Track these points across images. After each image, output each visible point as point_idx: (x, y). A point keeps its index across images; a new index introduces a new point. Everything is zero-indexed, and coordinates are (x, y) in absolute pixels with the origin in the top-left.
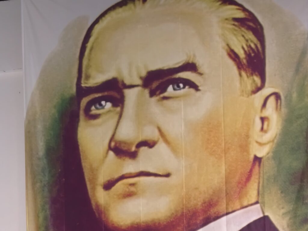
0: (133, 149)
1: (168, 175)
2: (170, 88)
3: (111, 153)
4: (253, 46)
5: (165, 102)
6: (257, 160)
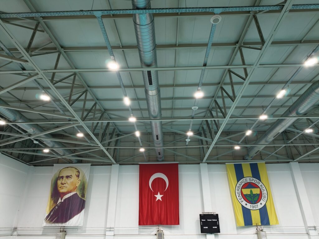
0: (63, 184)
1: (67, 187)
2: (69, 178)
3: (61, 184)
4: (78, 174)
6: (77, 187)
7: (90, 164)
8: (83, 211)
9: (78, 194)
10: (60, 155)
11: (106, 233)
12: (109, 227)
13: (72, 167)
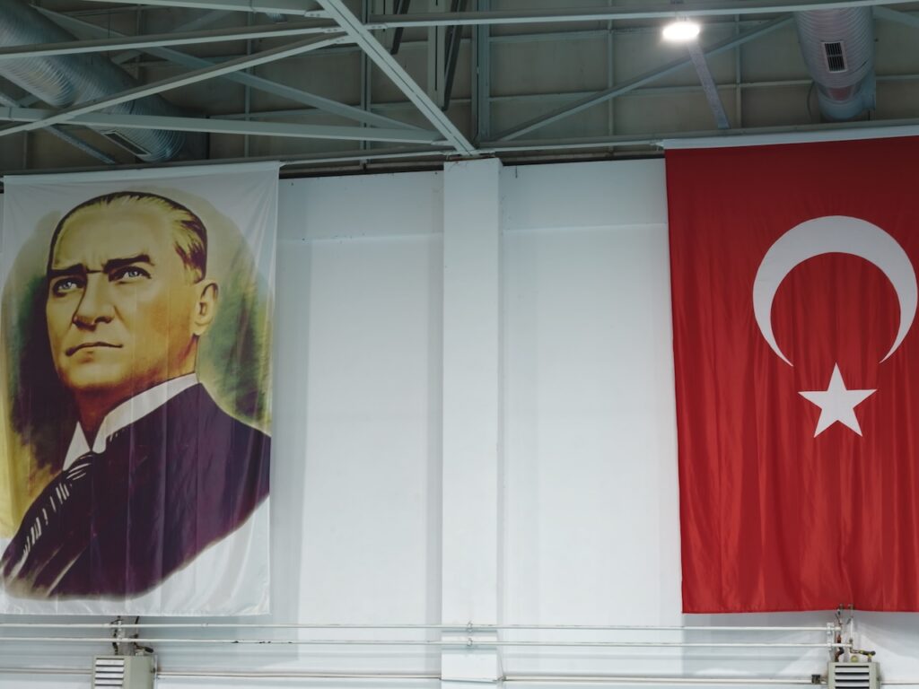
0: (93, 323)
1: (120, 346)
2: (127, 275)
3: (74, 326)
4: (197, 244)
5: (122, 286)
6: (196, 337)
7: (275, 166)
8: (261, 515)
9: (212, 390)
10: (37, 104)
11: (439, 664)
12: (463, 623)
13: (141, 195)
